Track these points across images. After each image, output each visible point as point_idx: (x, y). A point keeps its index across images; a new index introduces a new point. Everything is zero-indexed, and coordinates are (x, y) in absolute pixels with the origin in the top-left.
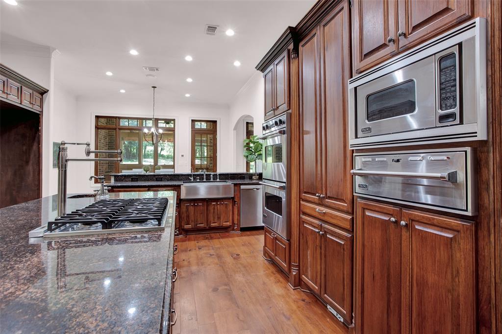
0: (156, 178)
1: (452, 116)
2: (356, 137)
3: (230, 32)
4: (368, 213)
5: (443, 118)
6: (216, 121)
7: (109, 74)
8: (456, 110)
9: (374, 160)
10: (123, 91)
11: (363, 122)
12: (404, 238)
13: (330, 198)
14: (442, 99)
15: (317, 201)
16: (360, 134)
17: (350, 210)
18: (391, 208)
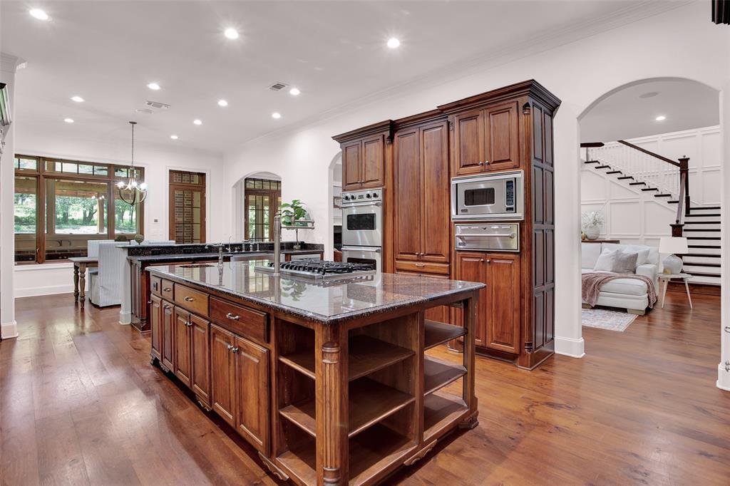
0: (184, 250)
1: (512, 209)
2: (457, 214)
3: (295, 92)
4: (464, 259)
5: (508, 209)
6: (205, 174)
7: (77, 99)
8: (513, 206)
9: (470, 228)
10: (69, 121)
11: (462, 205)
12: (488, 269)
13: (428, 255)
14: (507, 201)
15: (416, 259)
16: (459, 212)
17: (448, 261)
18: (480, 254)
